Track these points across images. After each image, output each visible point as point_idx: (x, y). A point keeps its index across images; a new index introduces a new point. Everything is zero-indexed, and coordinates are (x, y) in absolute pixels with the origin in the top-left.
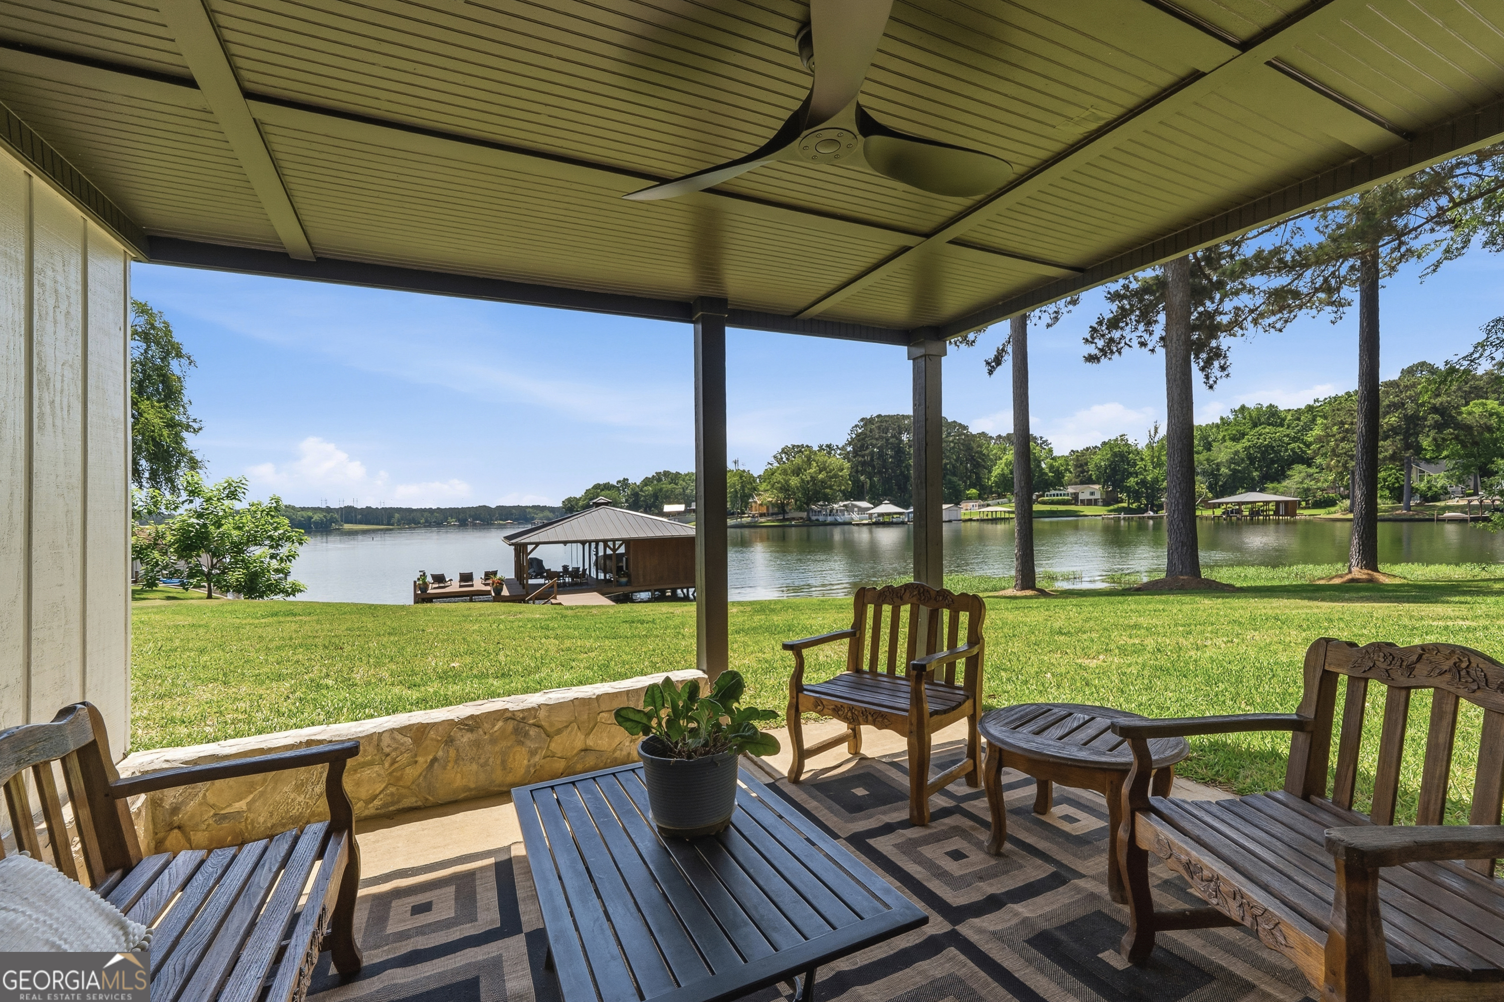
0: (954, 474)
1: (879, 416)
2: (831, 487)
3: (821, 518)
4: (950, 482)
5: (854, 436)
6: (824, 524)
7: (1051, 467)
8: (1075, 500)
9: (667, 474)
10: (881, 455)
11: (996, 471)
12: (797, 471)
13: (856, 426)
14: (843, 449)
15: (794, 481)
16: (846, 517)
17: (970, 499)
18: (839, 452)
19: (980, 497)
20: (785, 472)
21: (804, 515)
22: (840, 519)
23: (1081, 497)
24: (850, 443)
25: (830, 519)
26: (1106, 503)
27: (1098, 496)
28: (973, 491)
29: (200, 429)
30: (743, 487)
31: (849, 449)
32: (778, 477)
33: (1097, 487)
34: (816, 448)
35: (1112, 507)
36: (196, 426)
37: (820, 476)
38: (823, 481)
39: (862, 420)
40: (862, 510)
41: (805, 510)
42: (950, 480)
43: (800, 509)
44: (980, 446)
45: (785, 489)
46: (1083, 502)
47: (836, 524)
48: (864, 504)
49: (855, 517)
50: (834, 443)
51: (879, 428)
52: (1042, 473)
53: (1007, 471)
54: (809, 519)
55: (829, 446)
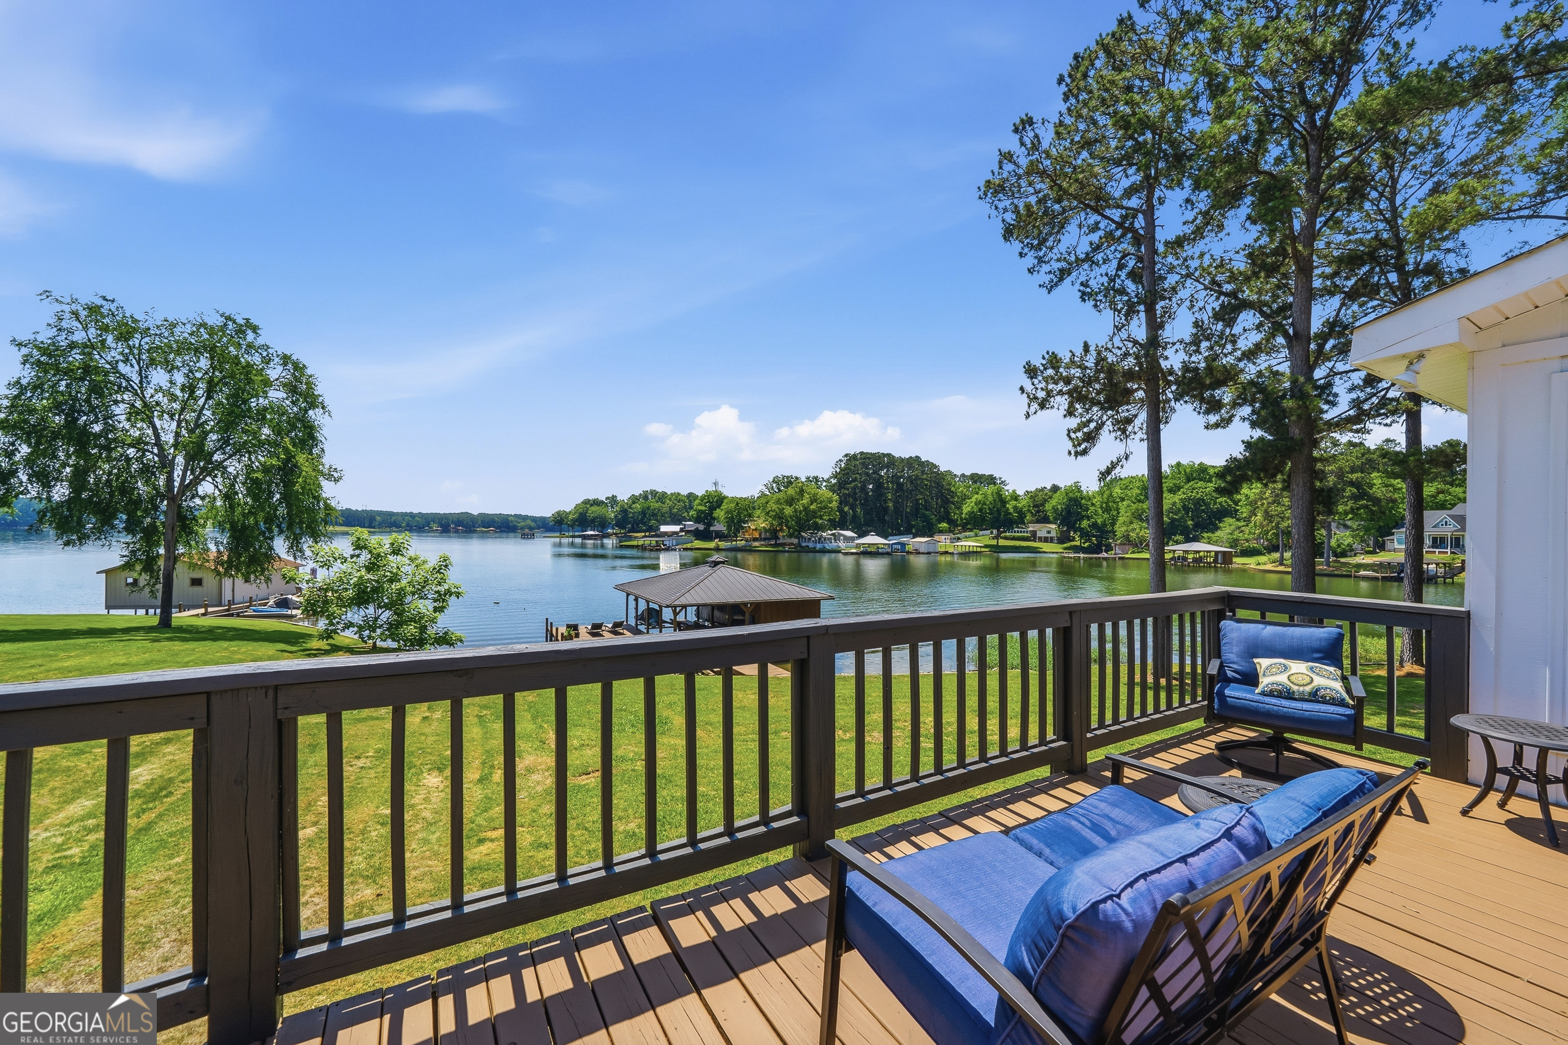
0: (926, 509)
1: (862, 453)
2: (821, 517)
3: (811, 545)
4: (924, 516)
5: (838, 470)
6: (814, 551)
7: (1015, 508)
8: (1034, 536)
9: (654, 493)
10: (864, 489)
11: (966, 509)
12: (790, 502)
13: (841, 461)
14: (828, 481)
15: (788, 511)
16: (833, 545)
17: (941, 532)
18: (824, 484)
19: (950, 531)
20: (778, 502)
21: (795, 541)
22: (828, 546)
23: (1039, 534)
24: (835, 476)
25: (819, 546)
26: (1061, 541)
27: (1053, 534)
28: (944, 525)
29: (340, 478)
30: (739, 513)
31: (834, 481)
32: (772, 506)
33: (1053, 526)
34: (804, 480)
35: (1065, 545)
36: (336, 475)
37: (812, 507)
38: (814, 512)
39: (846, 455)
40: (847, 539)
41: (796, 537)
42: (924, 514)
43: (790, 536)
44: (950, 484)
45: (779, 516)
46: (1040, 539)
47: (824, 551)
48: (849, 533)
49: (842, 545)
50: (820, 476)
51: (863, 464)
52: (1007, 513)
53: (977, 508)
54: (799, 545)
55: (816, 478)
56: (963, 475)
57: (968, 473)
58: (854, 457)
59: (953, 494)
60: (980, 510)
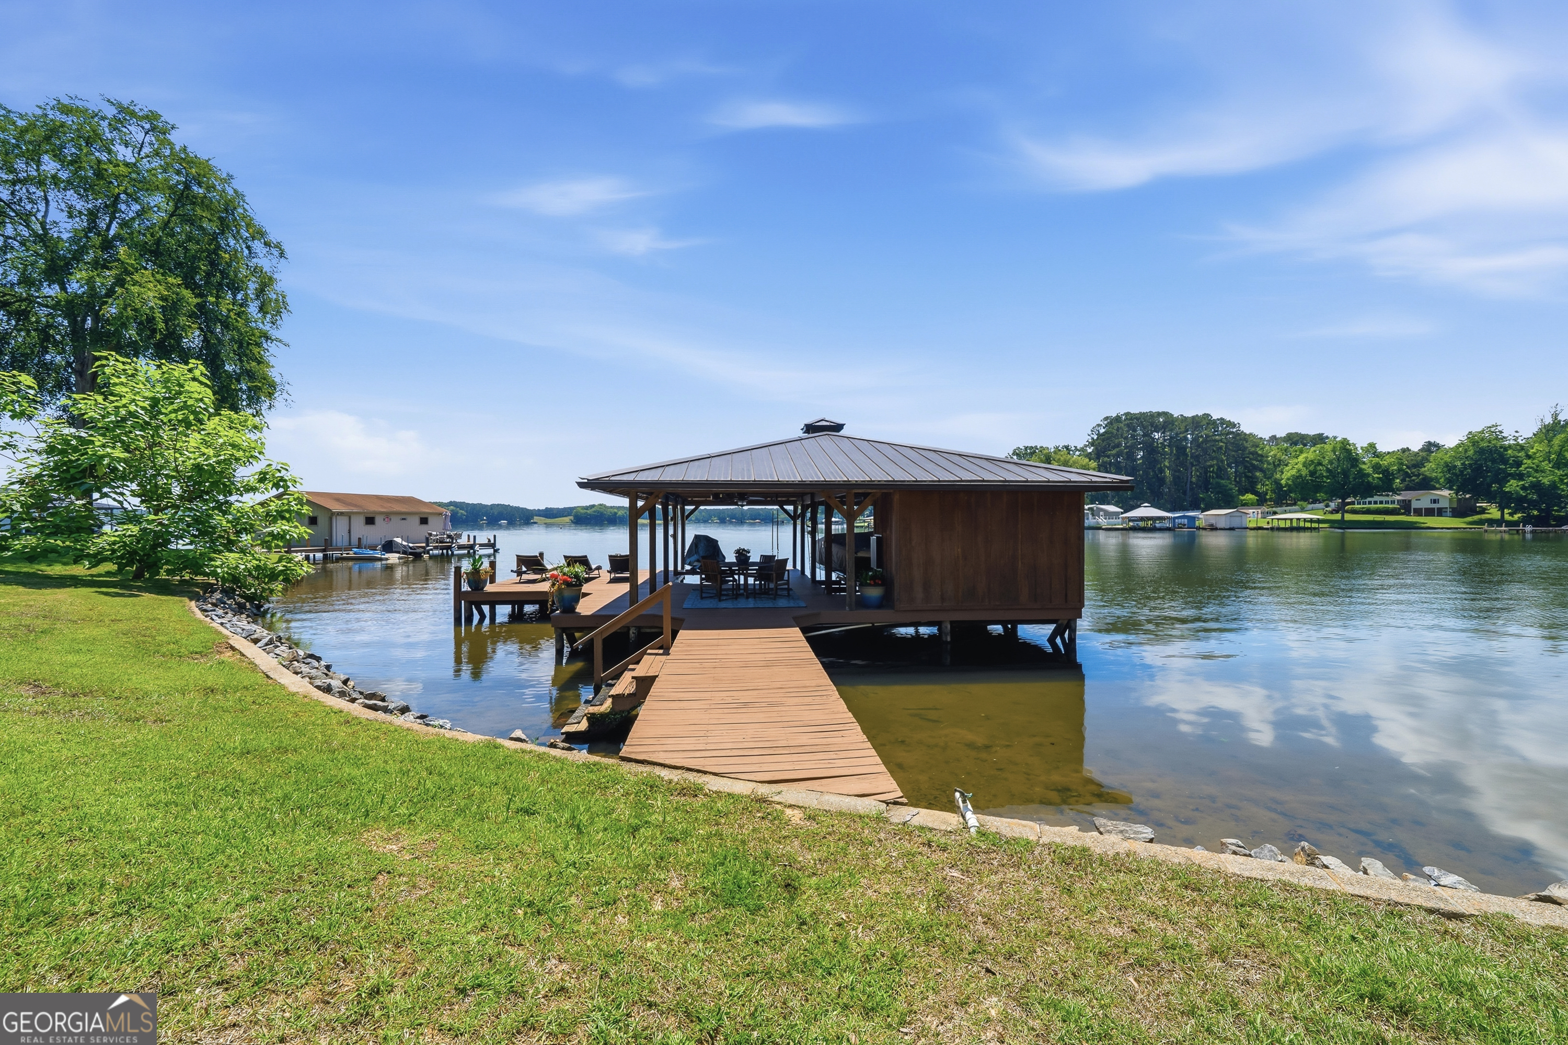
0: (1219, 477)
1: (1127, 414)
4: (1218, 486)
5: (1095, 437)
7: (1377, 467)
8: (1406, 507)
10: (1130, 455)
11: (1285, 474)
13: (1099, 425)
14: (1082, 450)
16: (1091, 521)
17: (1245, 505)
18: (1077, 453)
19: (1262, 503)
22: (1088, 523)
23: (1415, 504)
24: (1092, 444)
26: (1458, 512)
27: (1444, 504)
28: (1250, 497)
31: (1089, 450)
33: (1446, 493)
34: (1051, 449)
35: (1469, 519)
39: (1106, 419)
40: (1108, 514)
42: (1218, 483)
44: (1255, 448)
46: (1418, 512)
48: (1112, 508)
49: (1104, 521)
50: (1072, 445)
51: (1128, 425)
52: (1362, 474)
53: (1304, 472)
55: (1067, 447)
56: (1273, 438)
57: (1281, 434)
58: (1118, 419)
59: (1261, 458)
60: (1312, 473)
